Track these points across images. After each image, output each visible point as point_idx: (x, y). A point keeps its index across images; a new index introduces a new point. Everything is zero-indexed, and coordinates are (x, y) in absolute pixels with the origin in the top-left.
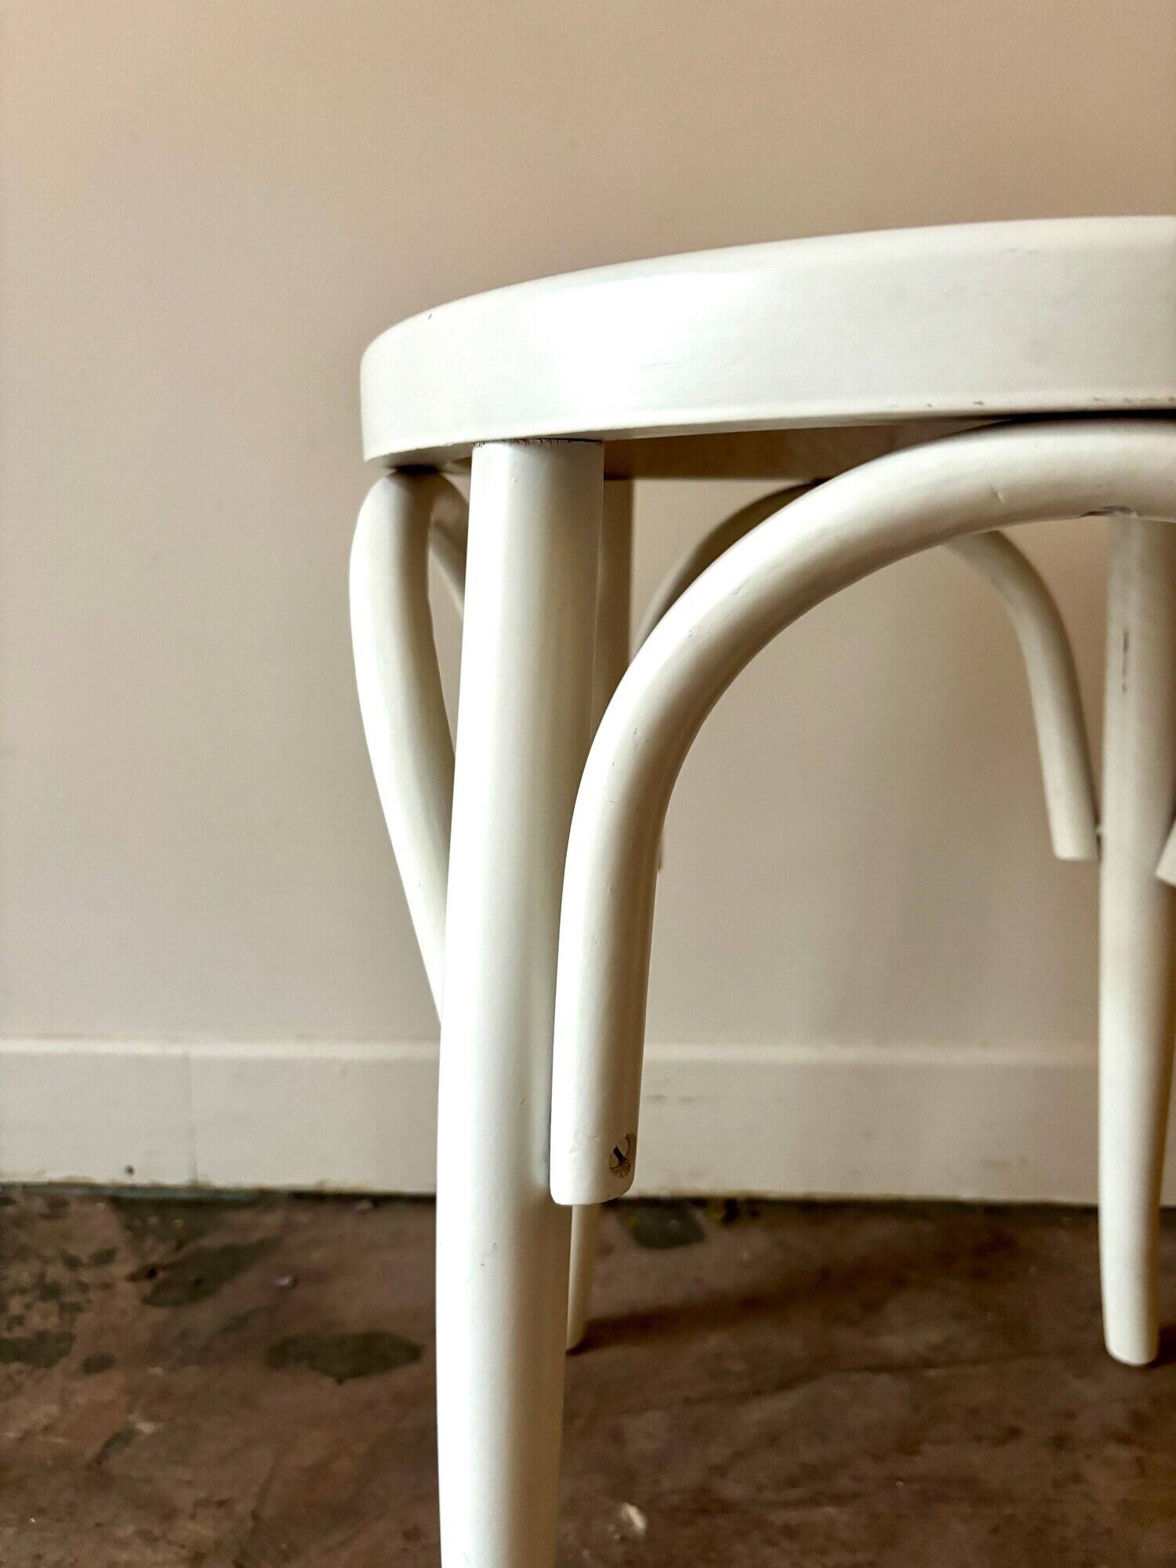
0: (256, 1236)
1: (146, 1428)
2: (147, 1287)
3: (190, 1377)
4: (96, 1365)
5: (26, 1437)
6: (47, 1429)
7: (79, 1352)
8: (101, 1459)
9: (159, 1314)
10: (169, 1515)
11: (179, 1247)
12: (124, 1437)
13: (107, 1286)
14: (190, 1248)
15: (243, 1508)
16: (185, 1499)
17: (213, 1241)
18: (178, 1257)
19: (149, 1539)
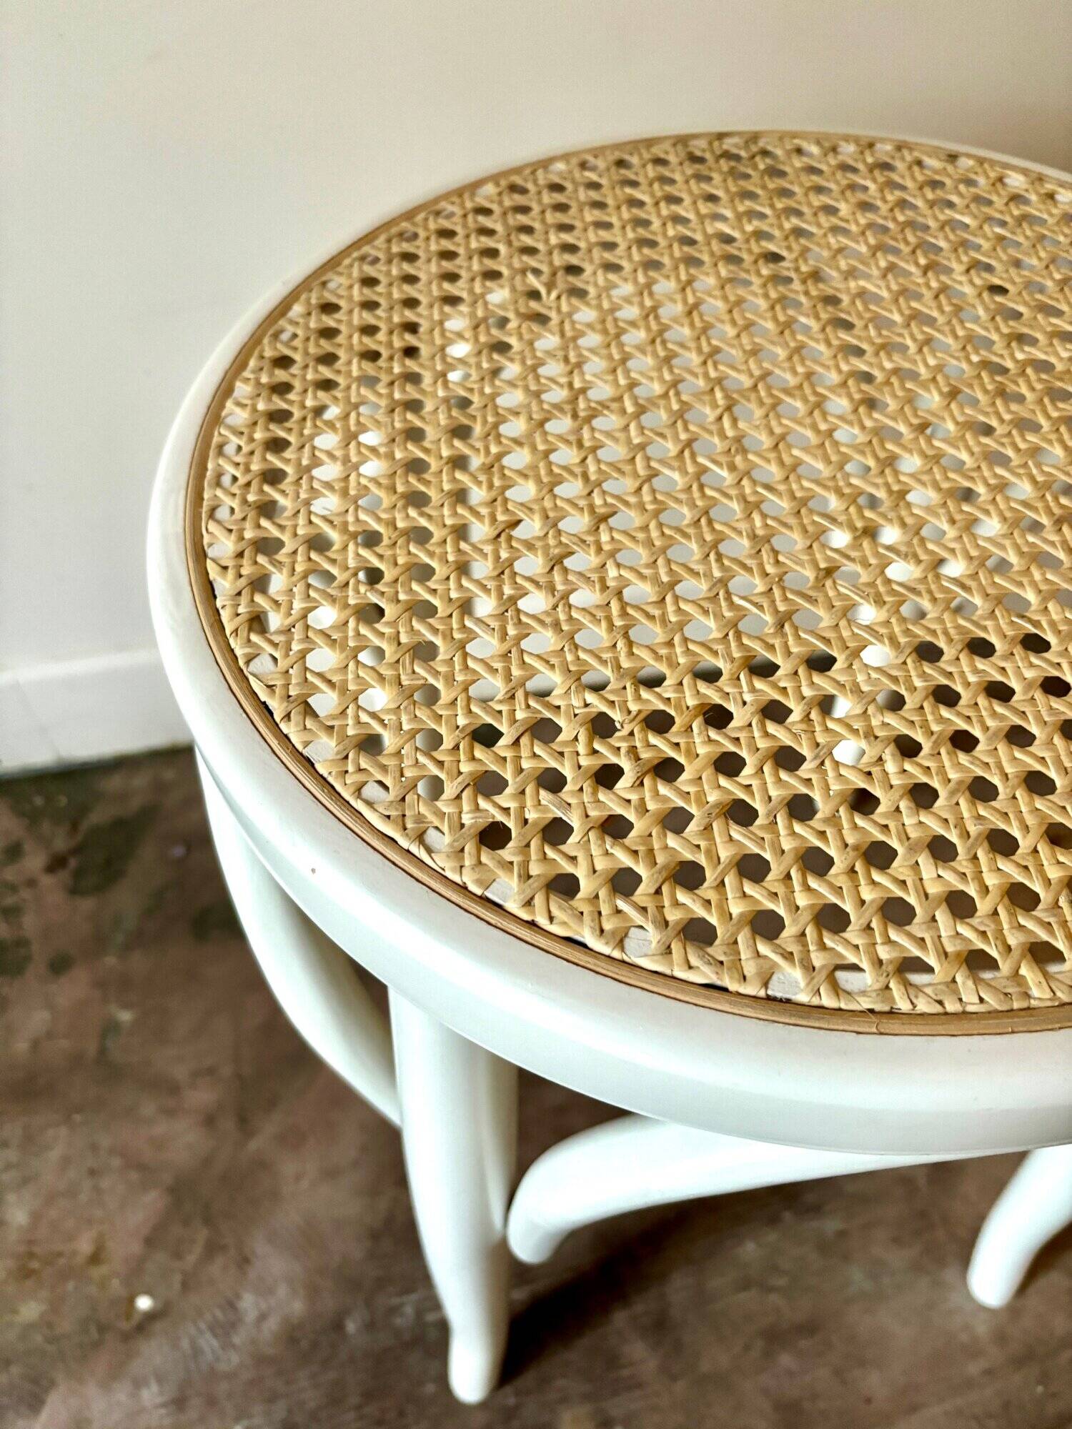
0: (135, 804)
1: (125, 1016)
2: (64, 876)
3: (139, 962)
4: (59, 966)
5: (35, 1044)
6: (50, 1035)
7: (40, 955)
8: (102, 1051)
9: (87, 904)
10: (174, 1089)
11: (74, 826)
12: (111, 1028)
13: (32, 883)
14: (85, 825)
15: (227, 1071)
16: (180, 1073)
17: (99, 816)
18: (79, 837)
19: (170, 1113)
